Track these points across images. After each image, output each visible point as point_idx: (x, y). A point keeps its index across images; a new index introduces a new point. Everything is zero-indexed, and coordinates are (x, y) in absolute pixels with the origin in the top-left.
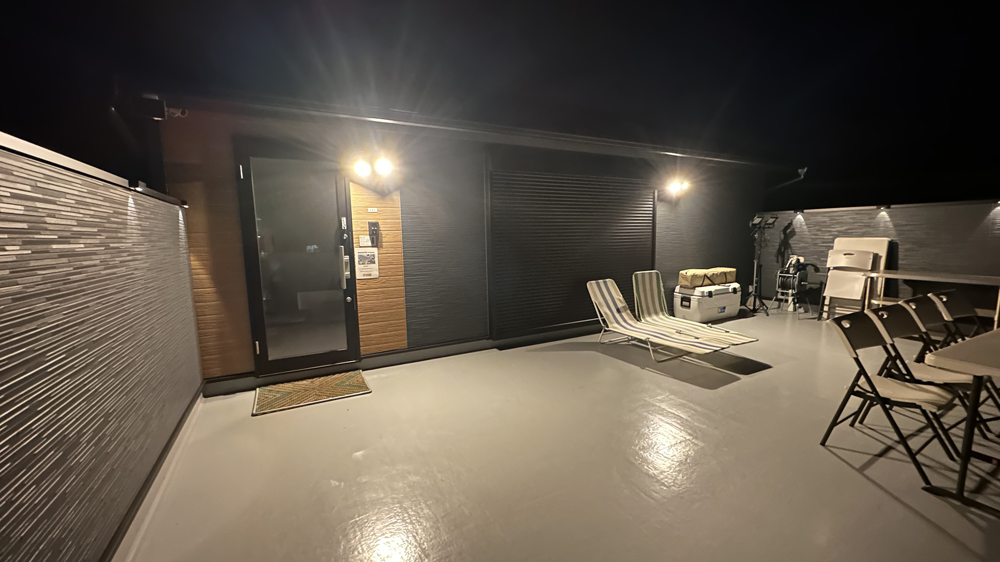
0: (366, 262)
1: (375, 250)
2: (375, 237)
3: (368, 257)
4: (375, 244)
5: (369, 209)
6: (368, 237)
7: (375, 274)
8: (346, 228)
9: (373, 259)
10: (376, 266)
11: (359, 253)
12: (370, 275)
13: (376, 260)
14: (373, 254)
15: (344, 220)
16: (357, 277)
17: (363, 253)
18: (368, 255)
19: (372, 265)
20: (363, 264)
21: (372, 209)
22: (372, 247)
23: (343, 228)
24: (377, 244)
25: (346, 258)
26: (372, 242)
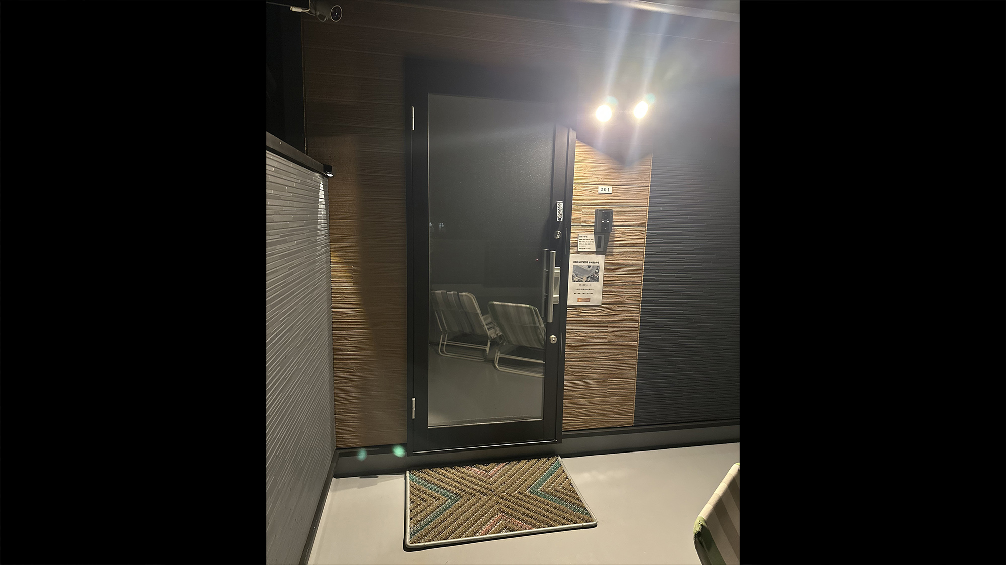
0: (585, 279)
1: (600, 259)
2: (603, 236)
3: (589, 269)
4: (602, 249)
5: (600, 187)
6: (592, 237)
7: (597, 298)
8: (562, 221)
9: (596, 273)
10: (598, 286)
11: (574, 262)
12: (588, 300)
13: (601, 275)
14: (597, 264)
15: (560, 205)
16: (569, 303)
17: (582, 262)
18: (589, 267)
19: (594, 284)
20: (579, 281)
21: (603, 187)
22: (597, 253)
23: (558, 221)
24: (605, 248)
25: (557, 270)
26: (598, 245)
